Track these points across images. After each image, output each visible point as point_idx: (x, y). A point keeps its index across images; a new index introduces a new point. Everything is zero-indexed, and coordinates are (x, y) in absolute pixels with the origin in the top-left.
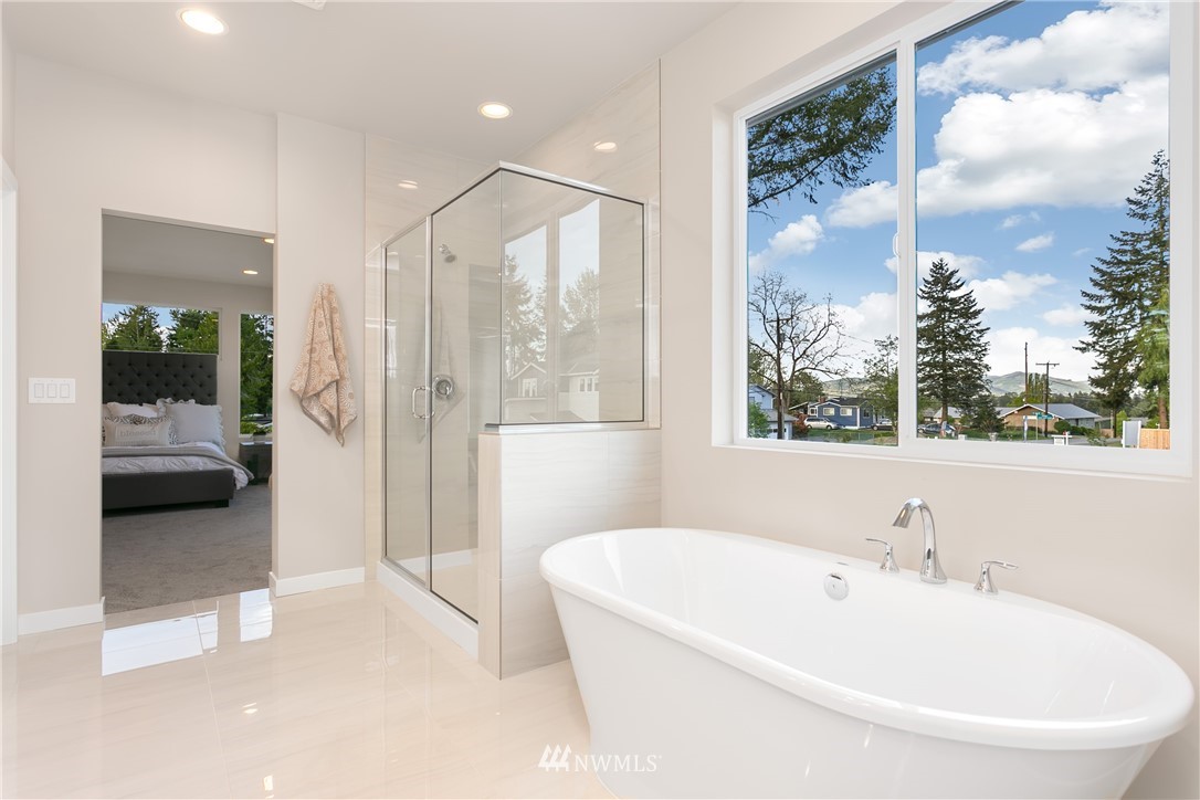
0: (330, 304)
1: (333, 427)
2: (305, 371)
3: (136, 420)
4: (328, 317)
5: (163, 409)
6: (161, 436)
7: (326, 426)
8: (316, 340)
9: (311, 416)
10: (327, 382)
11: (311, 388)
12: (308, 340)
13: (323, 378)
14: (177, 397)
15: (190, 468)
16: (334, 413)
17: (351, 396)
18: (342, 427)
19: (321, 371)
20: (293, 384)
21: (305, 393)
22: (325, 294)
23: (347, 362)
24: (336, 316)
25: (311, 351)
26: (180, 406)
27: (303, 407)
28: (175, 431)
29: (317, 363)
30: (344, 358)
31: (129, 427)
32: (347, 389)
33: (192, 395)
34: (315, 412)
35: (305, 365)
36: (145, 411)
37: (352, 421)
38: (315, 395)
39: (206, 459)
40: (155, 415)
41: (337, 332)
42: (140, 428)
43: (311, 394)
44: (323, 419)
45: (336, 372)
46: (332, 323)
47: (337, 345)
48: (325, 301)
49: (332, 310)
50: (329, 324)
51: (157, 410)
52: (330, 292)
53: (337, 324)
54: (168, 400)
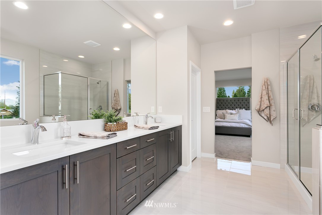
0: (267, 83)
1: (269, 120)
2: (259, 103)
3: (231, 114)
4: (267, 87)
5: (237, 111)
6: (236, 118)
7: (266, 119)
8: (263, 95)
9: (262, 116)
10: (266, 107)
11: (261, 108)
12: (260, 95)
13: (265, 105)
14: (240, 108)
15: (241, 126)
16: (269, 116)
17: (274, 111)
18: (271, 120)
19: (264, 104)
20: (256, 107)
21: (259, 110)
22: (266, 81)
23: (273, 100)
24: (269, 87)
25: (261, 98)
26: (241, 110)
27: (259, 114)
28: (240, 116)
29: (263, 101)
30: (272, 99)
31: (229, 115)
32: (273, 108)
33: (244, 108)
34: (263, 115)
35: (259, 102)
36: (233, 112)
37: (275, 118)
38: (263, 110)
39: (245, 124)
40: (235, 113)
41: (269, 92)
42: (232, 115)
43: (261, 110)
44: (266, 117)
45: (269, 104)
46: (268, 89)
47: (269, 96)
48: (266, 83)
49: (268, 85)
50: (267, 89)
51: (236, 111)
52: (267, 80)
53: (269, 89)
54: (238, 109)
